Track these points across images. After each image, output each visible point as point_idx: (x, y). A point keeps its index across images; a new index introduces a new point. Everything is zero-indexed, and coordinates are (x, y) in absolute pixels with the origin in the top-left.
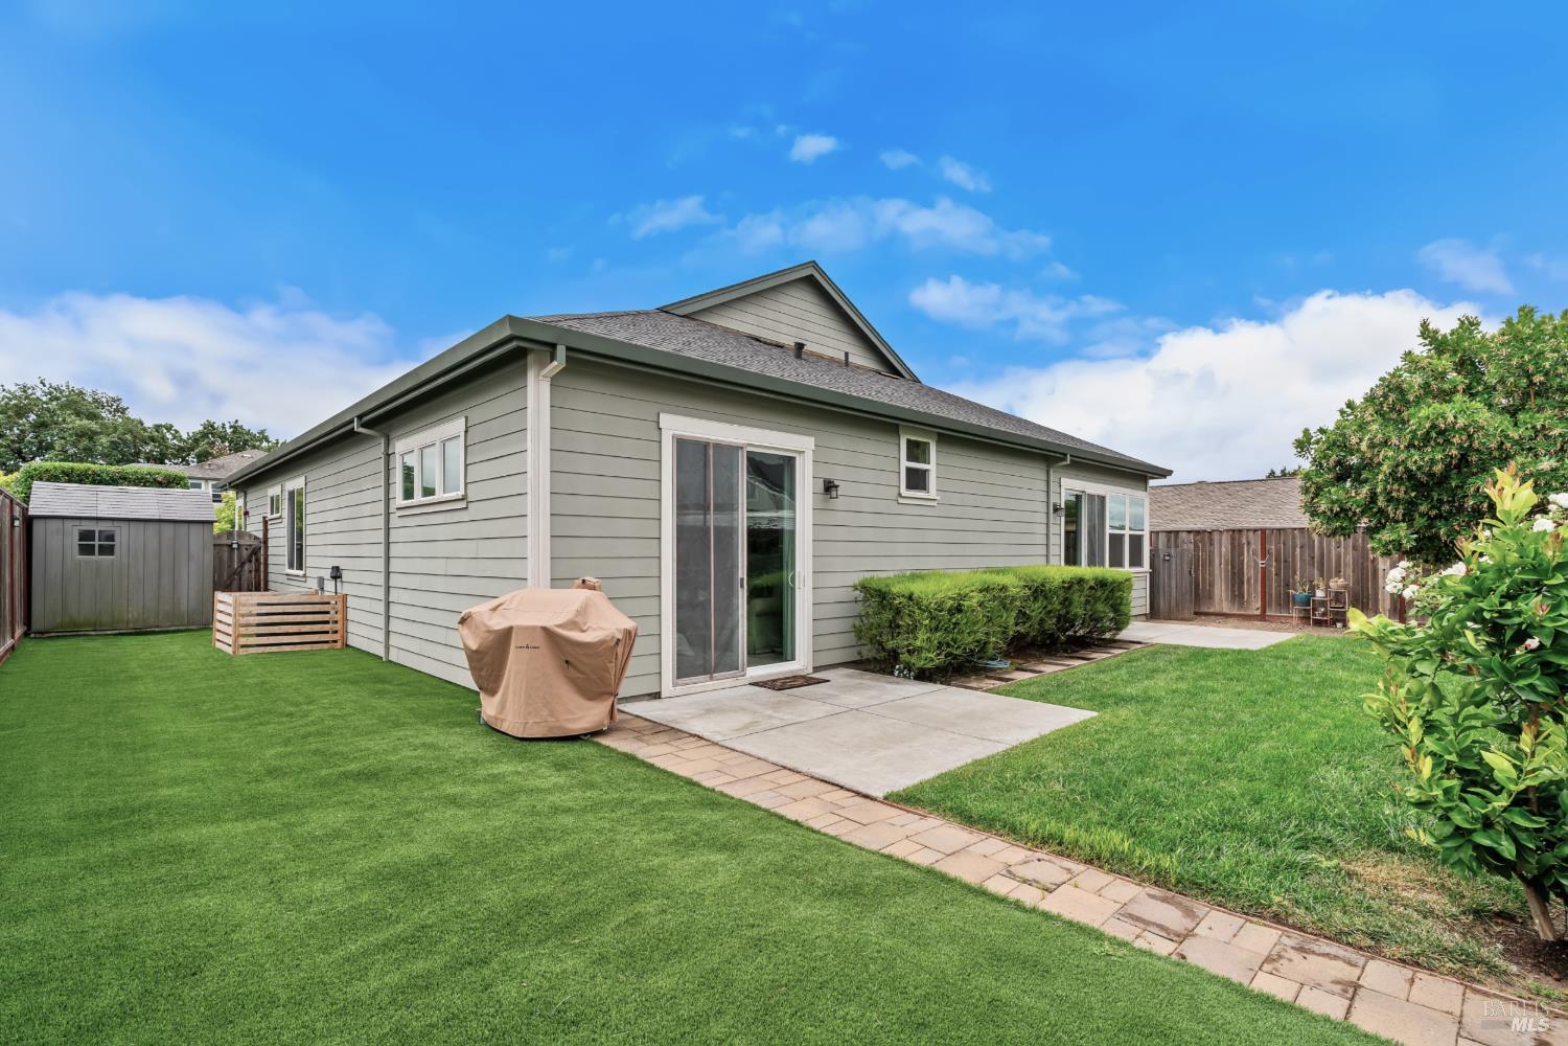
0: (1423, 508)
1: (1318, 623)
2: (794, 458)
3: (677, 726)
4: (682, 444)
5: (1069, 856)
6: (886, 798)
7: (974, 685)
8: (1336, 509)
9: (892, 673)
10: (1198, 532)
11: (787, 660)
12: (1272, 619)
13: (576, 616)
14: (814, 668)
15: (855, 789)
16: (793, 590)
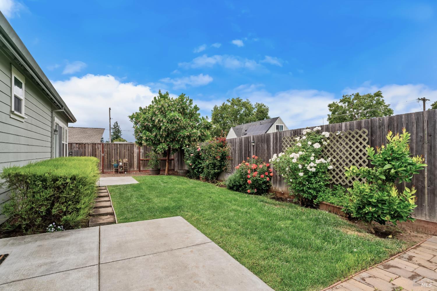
0: (168, 139)
9: (45, 231)
12: (106, 173)
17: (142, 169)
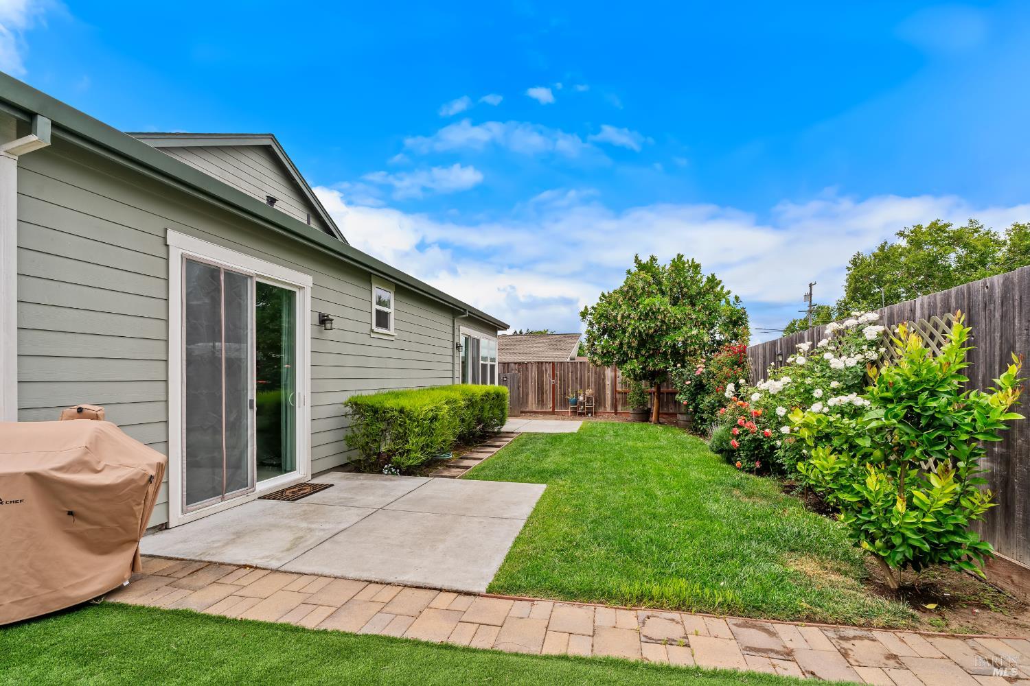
0: (643, 352)
1: (581, 414)
2: (294, 293)
3: (214, 559)
4: (190, 263)
5: (661, 607)
6: (489, 592)
7: (446, 474)
8: (605, 351)
9: (381, 472)
10: (519, 364)
11: (286, 472)
12: (558, 414)
13: (86, 453)
14: (312, 475)
15: (455, 589)
16: (293, 409)
17: (620, 409)
